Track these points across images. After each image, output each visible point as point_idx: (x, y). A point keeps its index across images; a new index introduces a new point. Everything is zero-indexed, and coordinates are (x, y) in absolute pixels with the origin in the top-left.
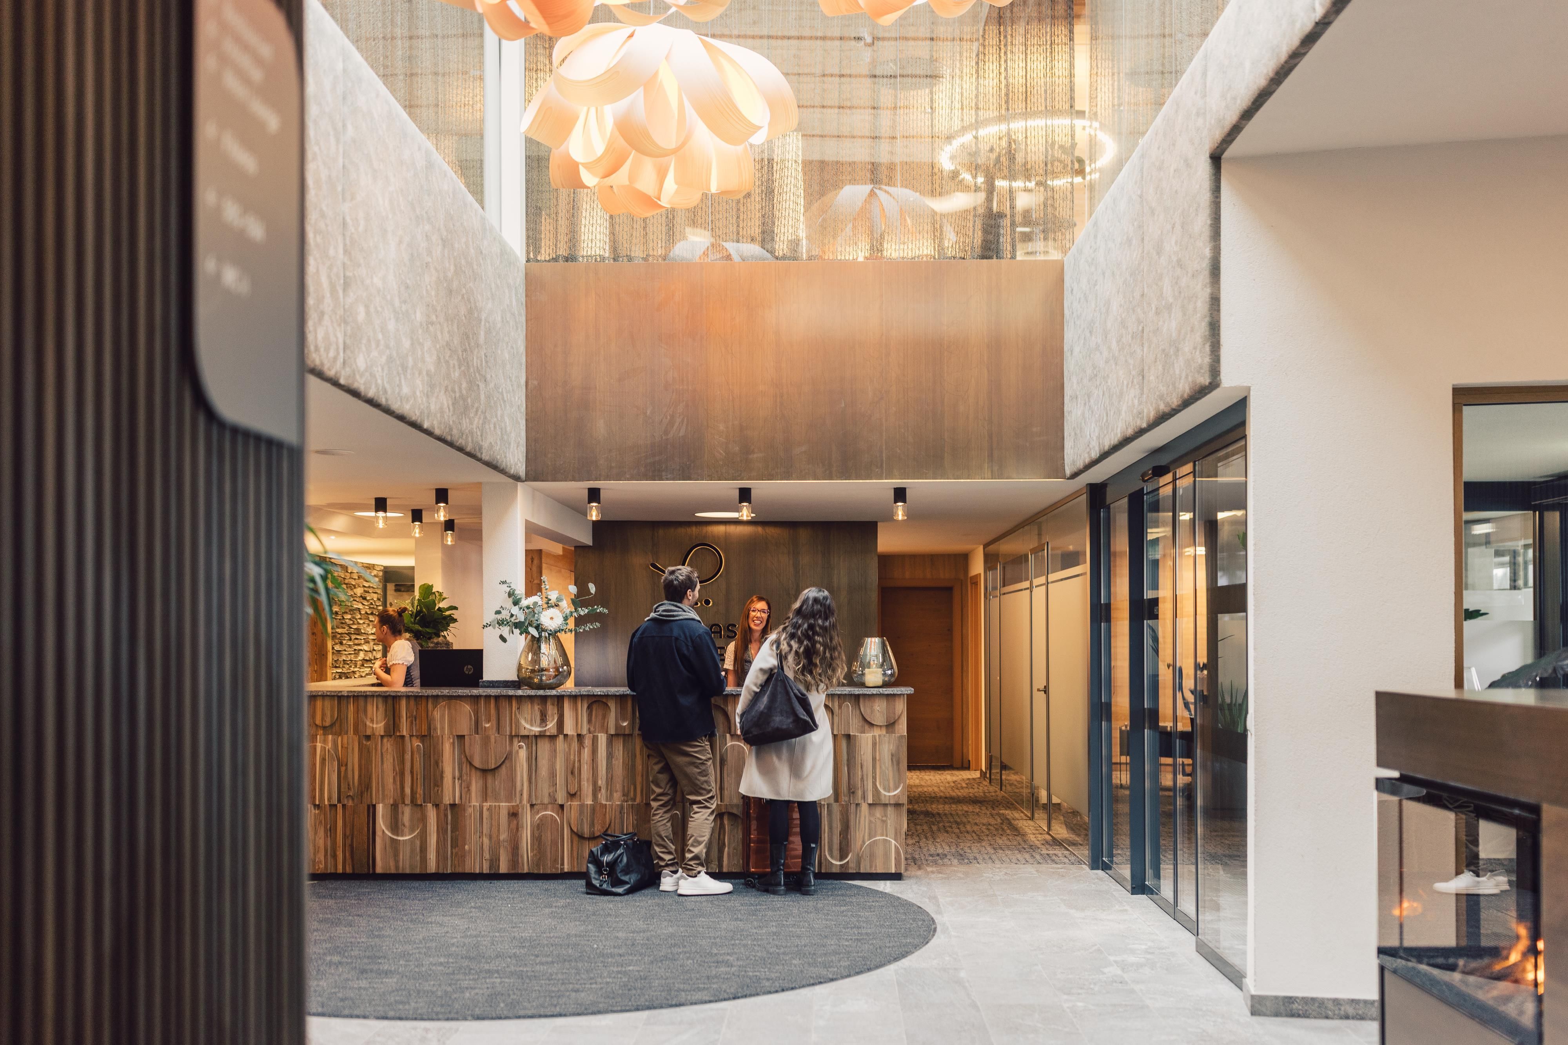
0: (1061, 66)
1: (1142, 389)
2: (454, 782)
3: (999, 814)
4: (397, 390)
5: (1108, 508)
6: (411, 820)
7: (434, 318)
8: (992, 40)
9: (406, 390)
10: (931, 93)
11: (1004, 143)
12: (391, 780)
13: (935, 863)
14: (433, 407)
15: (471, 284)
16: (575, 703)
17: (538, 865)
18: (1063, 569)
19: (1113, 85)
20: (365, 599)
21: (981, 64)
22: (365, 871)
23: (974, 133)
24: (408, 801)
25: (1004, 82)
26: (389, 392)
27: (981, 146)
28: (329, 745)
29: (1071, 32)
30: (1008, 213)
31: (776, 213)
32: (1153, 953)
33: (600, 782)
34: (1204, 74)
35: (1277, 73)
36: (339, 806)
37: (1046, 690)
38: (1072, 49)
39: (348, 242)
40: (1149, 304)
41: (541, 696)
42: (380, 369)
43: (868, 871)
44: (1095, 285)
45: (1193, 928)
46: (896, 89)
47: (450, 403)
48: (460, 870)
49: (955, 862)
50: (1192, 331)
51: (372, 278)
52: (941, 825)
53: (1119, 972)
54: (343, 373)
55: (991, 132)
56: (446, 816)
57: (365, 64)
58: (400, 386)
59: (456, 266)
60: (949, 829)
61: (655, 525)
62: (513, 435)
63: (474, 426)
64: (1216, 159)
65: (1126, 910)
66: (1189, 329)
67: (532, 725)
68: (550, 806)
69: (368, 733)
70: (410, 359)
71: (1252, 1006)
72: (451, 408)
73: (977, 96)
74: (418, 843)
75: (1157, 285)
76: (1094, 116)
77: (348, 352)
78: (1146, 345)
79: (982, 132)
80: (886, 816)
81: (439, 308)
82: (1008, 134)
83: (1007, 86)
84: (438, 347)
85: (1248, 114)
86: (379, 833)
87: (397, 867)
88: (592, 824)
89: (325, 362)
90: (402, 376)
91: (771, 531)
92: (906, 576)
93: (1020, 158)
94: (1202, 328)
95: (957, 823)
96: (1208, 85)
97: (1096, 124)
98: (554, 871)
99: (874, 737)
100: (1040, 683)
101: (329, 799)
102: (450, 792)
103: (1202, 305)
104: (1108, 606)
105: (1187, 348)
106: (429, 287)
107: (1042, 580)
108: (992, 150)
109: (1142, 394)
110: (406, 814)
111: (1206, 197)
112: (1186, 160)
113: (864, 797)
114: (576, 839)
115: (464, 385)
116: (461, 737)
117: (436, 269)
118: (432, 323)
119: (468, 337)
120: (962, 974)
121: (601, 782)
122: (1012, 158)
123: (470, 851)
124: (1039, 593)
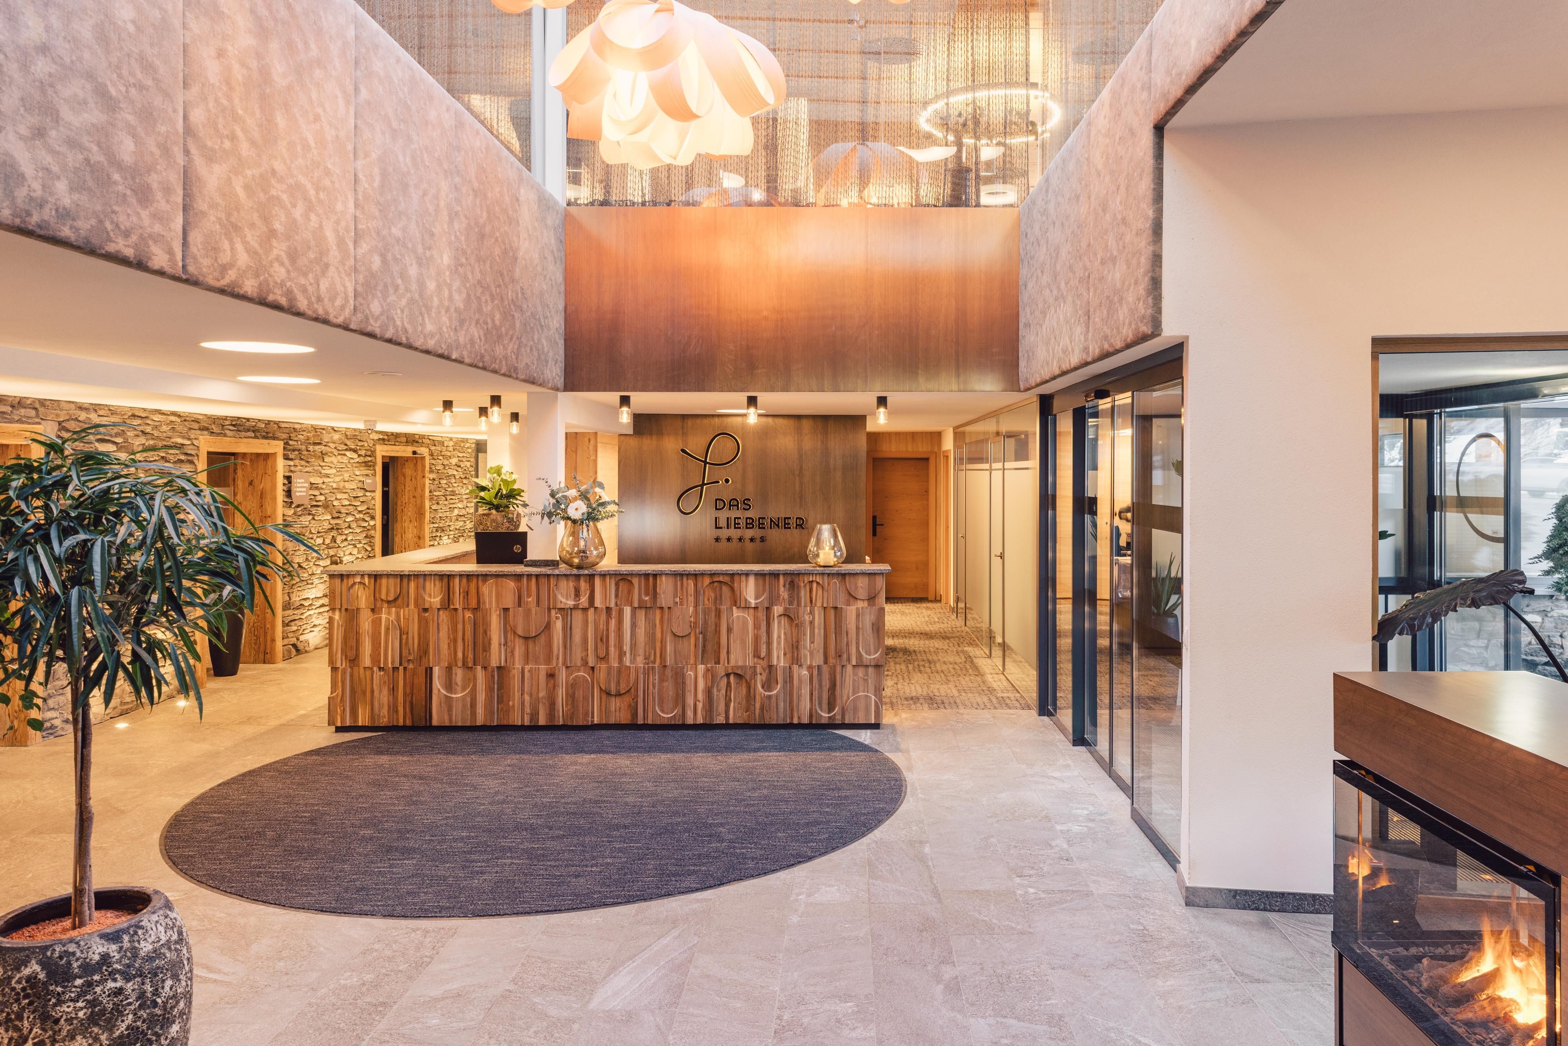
0: (1018, 46)
1: (1088, 327)
2: (500, 648)
3: (963, 651)
4: (420, 328)
5: (1055, 415)
6: (463, 680)
7: (463, 260)
8: (961, 24)
9: (430, 327)
10: (910, 67)
11: (970, 109)
12: (446, 646)
13: (909, 706)
14: (461, 339)
15: (506, 228)
16: (604, 580)
17: (572, 718)
18: (1016, 460)
19: (1061, 62)
20: (459, 466)
21: (951, 43)
22: (423, 724)
23: (945, 101)
24: (460, 664)
25: (970, 58)
26: (410, 331)
27: (951, 112)
28: (392, 617)
29: (1027, 17)
30: (974, 168)
31: (779, 166)
32: (1094, 820)
33: (625, 648)
34: (1150, 53)
35: (1224, 51)
36: (401, 668)
37: (1002, 556)
38: (1027, 32)
39: (360, 197)
40: (1095, 254)
41: (575, 575)
42: (399, 311)
43: (852, 722)
44: (1046, 232)
45: (1129, 790)
46: (880, 63)
47: (482, 334)
48: (505, 723)
49: (926, 706)
50: (1136, 283)
51: (390, 228)
52: (916, 663)
53: (1065, 846)
54: (354, 319)
55: (959, 101)
56: (493, 676)
57: (383, 32)
58: (423, 325)
59: (488, 212)
60: (922, 668)
61: (684, 417)
62: (551, 354)
63: (509, 351)
64: (1159, 129)
65: (1068, 766)
66: (1133, 281)
67: (567, 599)
68: (582, 668)
69: (427, 606)
70: (435, 299)
71: (1187, 897)
72: (483, 338)
73: (948, 70)
74: (469, 699)
75: (1102, 238)
76: (1045, 88)
77: (360, 299)
78: (1092, 290)
79: (952, 100)
80: (867, 675)
81: (469, 252)
82: (974, 102)
83: (973, 61)
84: (468, 285)
85: (1191, 90)
86: (435, 691)
87: (450, 720)
88: (618, 683)
89: (331, 311)
90: (426, 316)
91: (780, 421)
92: (891, 449)
93: (983, 120)
94: (1144, 283)
95: (930, 662)
96: (1153, 62)
97: (1047, 95)
98: (585, 723)
99: (858, 609)
100: (997, 550)
101: (393, 663)
102: (496, 657)
103: (1144, 261)
104: (1054, 497)
105: (1130, 298)
106: (458, 233)
107: (999, 465)
108: (960, 115)
109: (1088, 331)
110: (459, 674)
111: (1149, 162)
112: (1131, 130)
113: (849, 660)
114: (604, 696)
115: (498, 316)
116: (506, 610)
117: (466, 217)
118: (462, 265)
119: (502, 275)
120: (927, 850)
121: (627, 648)
122: (977, 122)
123: (514, 706)
124: (997, 476)
